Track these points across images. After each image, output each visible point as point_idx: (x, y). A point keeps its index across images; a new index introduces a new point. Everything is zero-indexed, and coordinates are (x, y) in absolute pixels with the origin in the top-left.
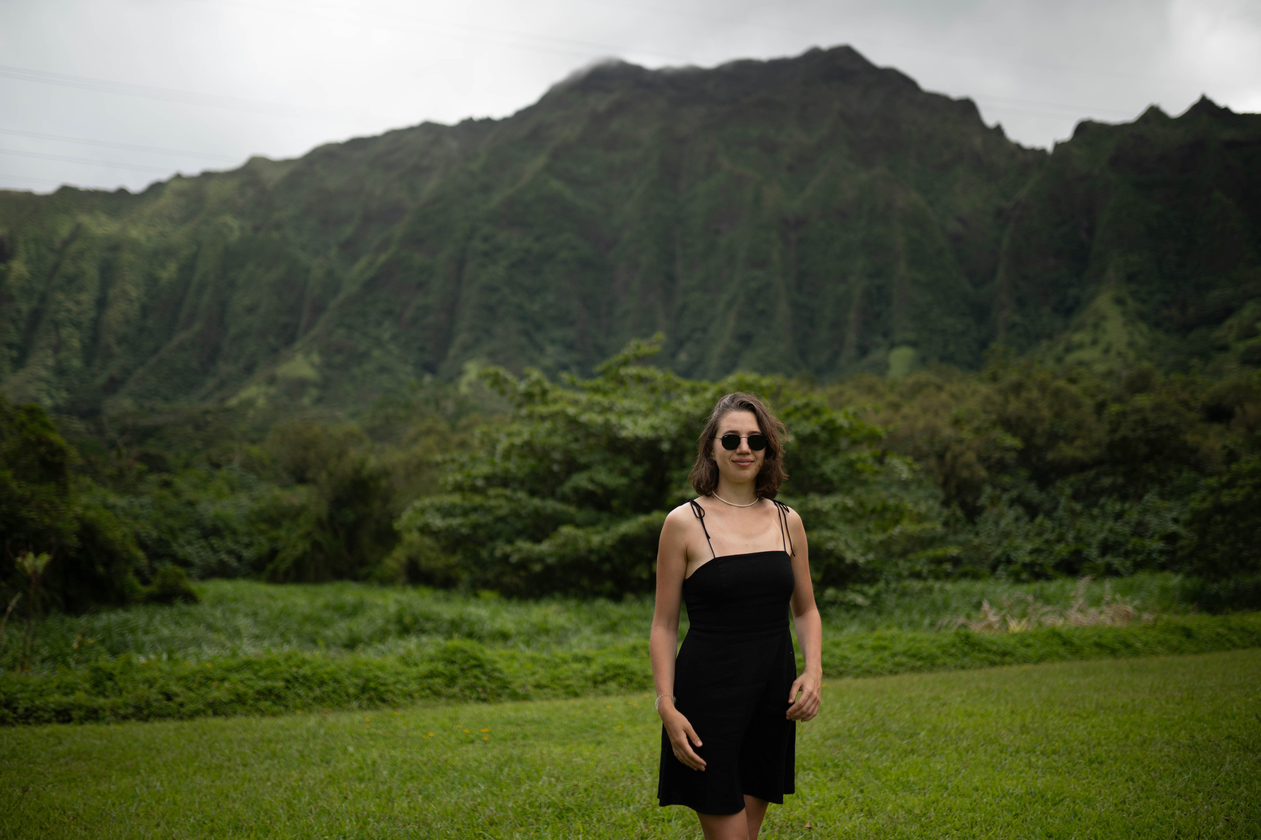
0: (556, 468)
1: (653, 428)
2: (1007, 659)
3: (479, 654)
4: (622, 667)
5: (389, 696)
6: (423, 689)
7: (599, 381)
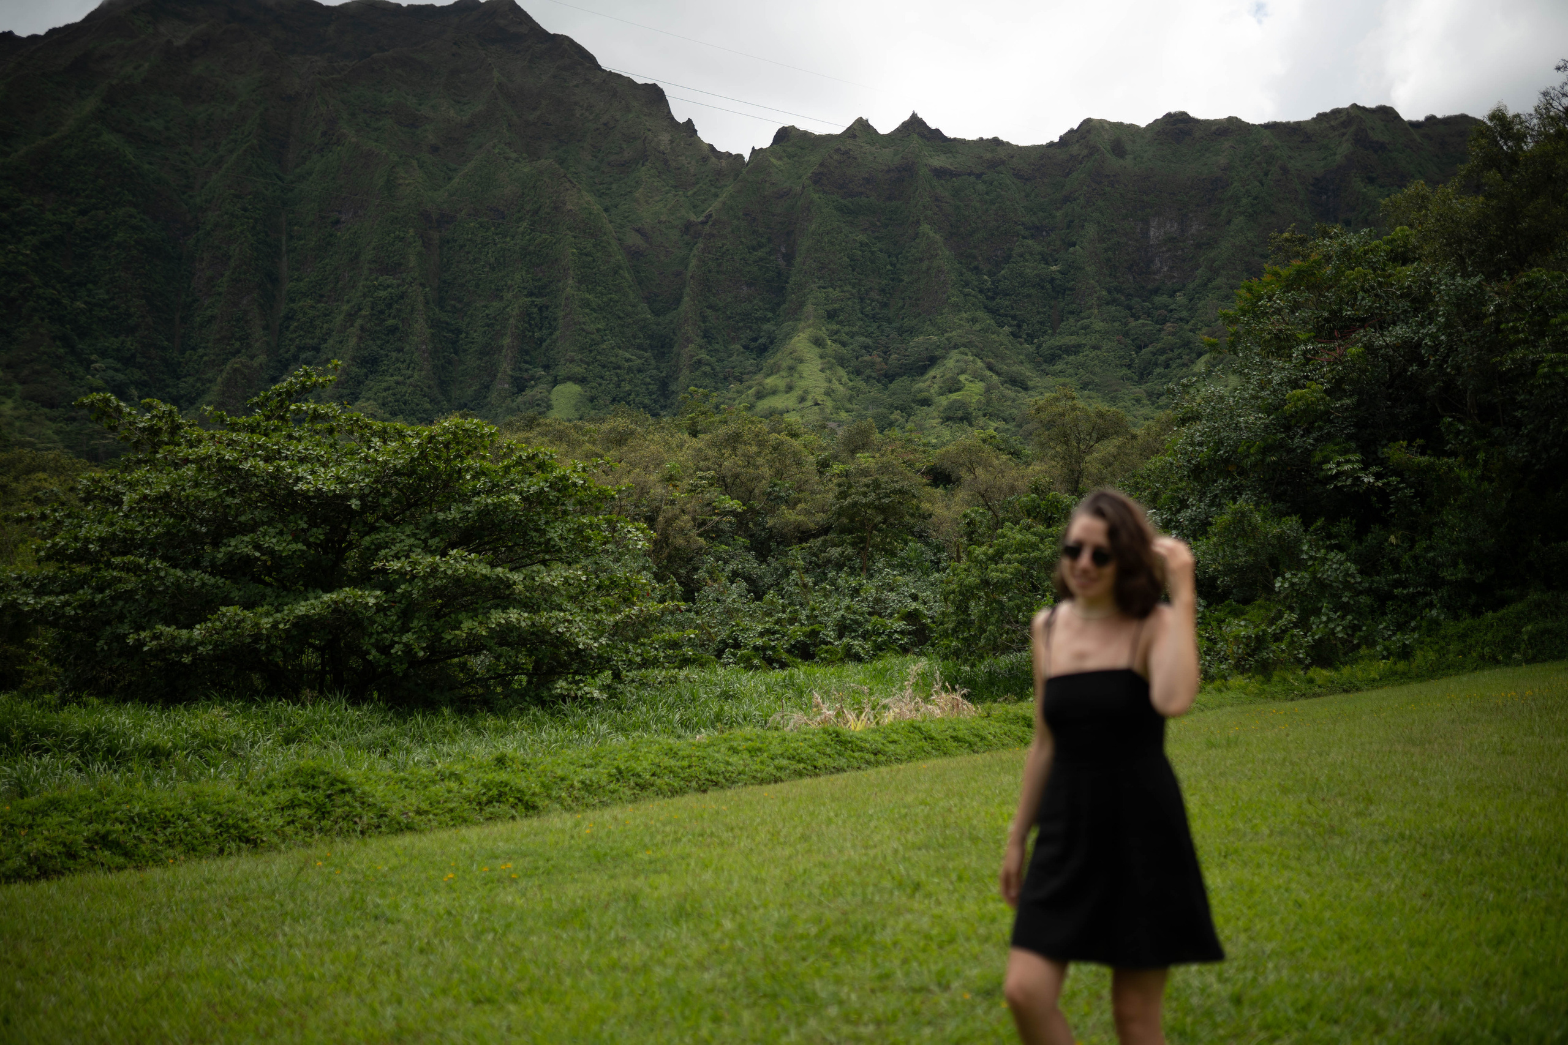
0: (202, 529)
1: (338, 479)
2: (881, 758)
3: (342, 776)
4: (503, 784)
7: (258, 415)
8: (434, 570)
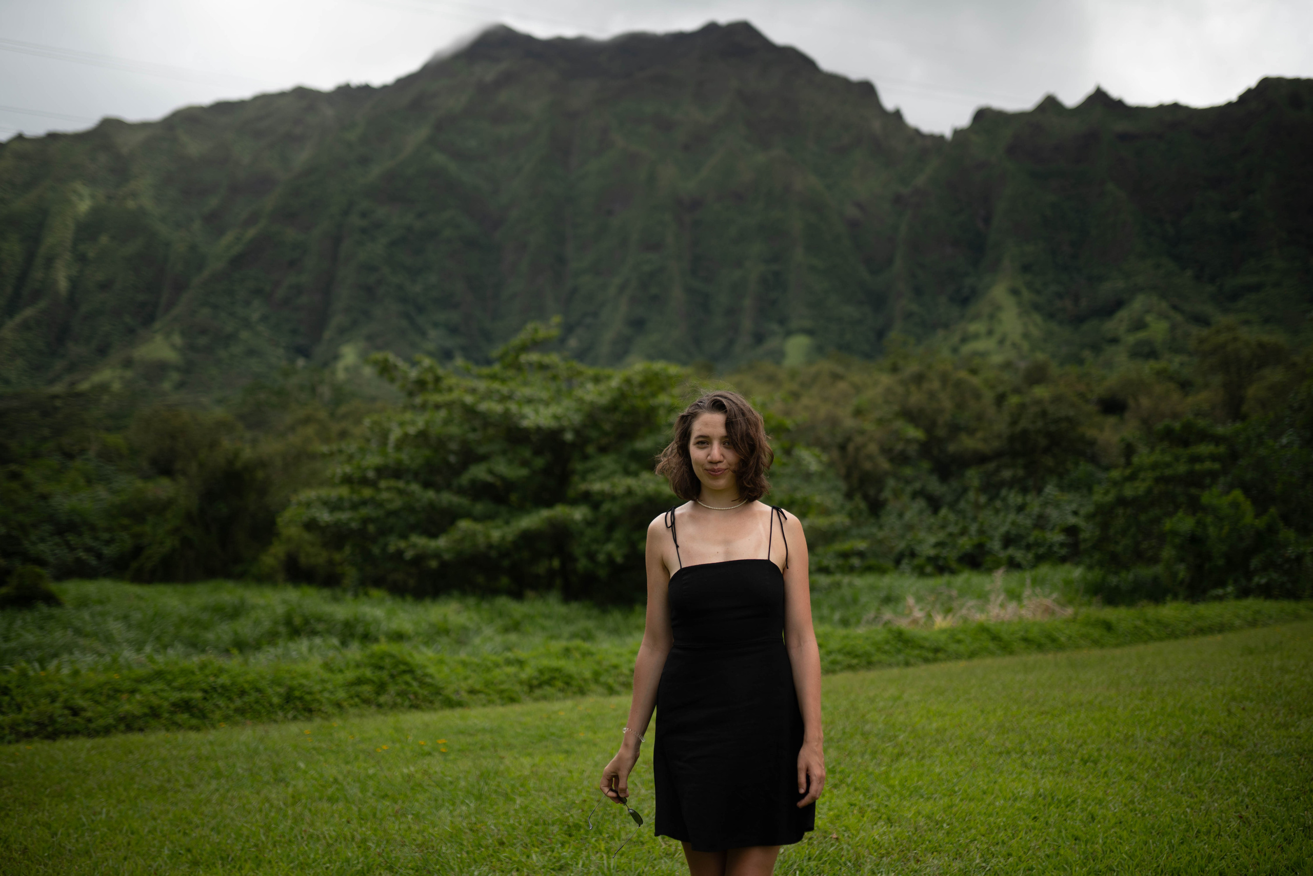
0: (452, 459)
1: (556, 417)
2: (940, 655)
3: (408, 659)
4: (558, 670)
5: (315, 706)
6: (351, 697)
7: (497, 368)
8: (630, 492)
